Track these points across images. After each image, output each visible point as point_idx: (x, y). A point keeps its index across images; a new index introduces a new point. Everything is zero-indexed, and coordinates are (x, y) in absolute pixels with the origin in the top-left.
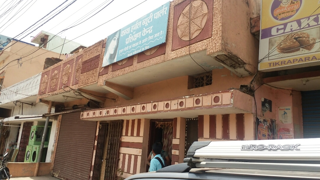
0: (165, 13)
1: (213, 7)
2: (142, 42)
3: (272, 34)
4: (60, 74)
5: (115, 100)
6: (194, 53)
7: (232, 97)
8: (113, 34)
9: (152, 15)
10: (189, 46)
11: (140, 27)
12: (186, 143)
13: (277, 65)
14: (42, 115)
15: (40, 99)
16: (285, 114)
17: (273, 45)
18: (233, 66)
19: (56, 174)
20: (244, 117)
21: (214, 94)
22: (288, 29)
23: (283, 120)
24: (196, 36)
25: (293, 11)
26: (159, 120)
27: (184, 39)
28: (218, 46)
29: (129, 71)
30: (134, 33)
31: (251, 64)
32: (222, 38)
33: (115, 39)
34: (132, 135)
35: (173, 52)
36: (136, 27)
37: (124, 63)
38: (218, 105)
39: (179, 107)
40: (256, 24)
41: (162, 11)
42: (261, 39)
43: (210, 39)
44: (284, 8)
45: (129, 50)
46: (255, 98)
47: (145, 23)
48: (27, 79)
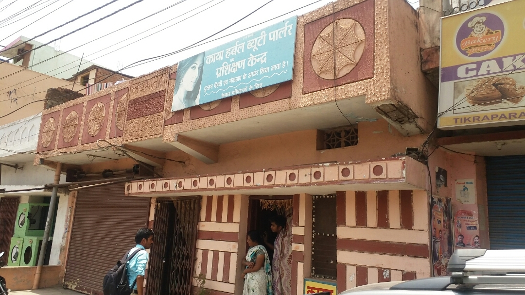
0: (290, 34)
1: (374, 31)
2: (248, 75)
3: (459, 75)
4: (83, 118)
5: (183, 164)
6: (343, 99)
7: (403, 168)
8: (190, 58)
9: (265, 35)
10: (334, 88)
11: (243, 51)
12: (313, 233)
13: (467, 121)
14: (43, 187)
15: (41, 159)
16: (466, 190)
17: (460, 92)
18: (399, 120)
19: (71, 284)
20: (412, 196)
21: (374, 162)
22: (483, 70)
23: (463, 199)
24: (345, 74)
25: (490, 45)
26: (266, 197)
27: (323, 76)
28: (385, 92)
29: (225, 120)
30: (232, 60)
31: (423, 117)
32: (391, 81)
33: (195, 67)
34: (219, 219)
35: (305, 95)
36: (235, 51)
37: (213, 107)
38: (381, 179)
39: (314, 180)
40: (429, 58)
41: (283, 30)
42: (441, 82)
43: (371, 80)
44: (477, 39)
45: (223, 87)
46: (428, 168)
47: (252, 46)
48: (10, 124)
